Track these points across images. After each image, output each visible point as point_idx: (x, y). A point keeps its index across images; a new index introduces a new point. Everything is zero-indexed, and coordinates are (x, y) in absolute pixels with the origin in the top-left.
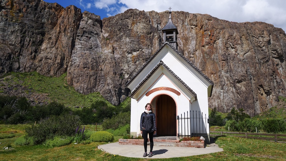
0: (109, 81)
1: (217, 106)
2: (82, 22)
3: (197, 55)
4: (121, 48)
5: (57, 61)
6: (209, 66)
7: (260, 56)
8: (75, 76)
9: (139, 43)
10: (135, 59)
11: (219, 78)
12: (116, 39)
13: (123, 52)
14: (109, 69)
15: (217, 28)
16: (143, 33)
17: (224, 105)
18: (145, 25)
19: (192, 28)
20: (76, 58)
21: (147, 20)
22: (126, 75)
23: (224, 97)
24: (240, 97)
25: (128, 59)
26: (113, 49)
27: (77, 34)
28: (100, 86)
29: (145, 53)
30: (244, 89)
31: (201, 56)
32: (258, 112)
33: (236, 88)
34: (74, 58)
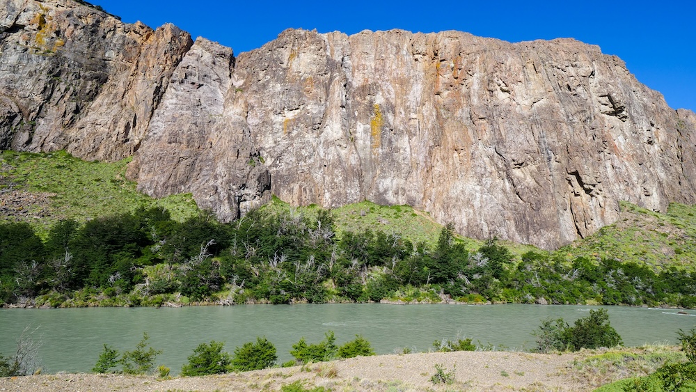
0: (220, 169)
1: (466, 225)
2: (190, 57)
3: (425, 114)
4: (262, 105)
5: (117, 129)
6: (448, 134)
7: (570, 106)
8: (146, 160)
9: (299, 93)
10: (288, 127)
11: (471, 160)
12: (255, 88)
13: (266, 113)
14: (227, 144)
15: (468, 52)
16: (311, 72)
17: (483, 222)
18: (316, 56)
19: (416, 60)
20: (159, 124)
21: (319, 46)
22: (269, 159)
23: (481, 202)
24: (521, 202)
25: (274, 126)
26: (247, 106)
27: (172, 78)
28: (200, 180)
29: (313, 114)
30: (531, 183)
31: (433, 115)
32: (568, 238)
33: (512, 180)
34: (155, 124)
